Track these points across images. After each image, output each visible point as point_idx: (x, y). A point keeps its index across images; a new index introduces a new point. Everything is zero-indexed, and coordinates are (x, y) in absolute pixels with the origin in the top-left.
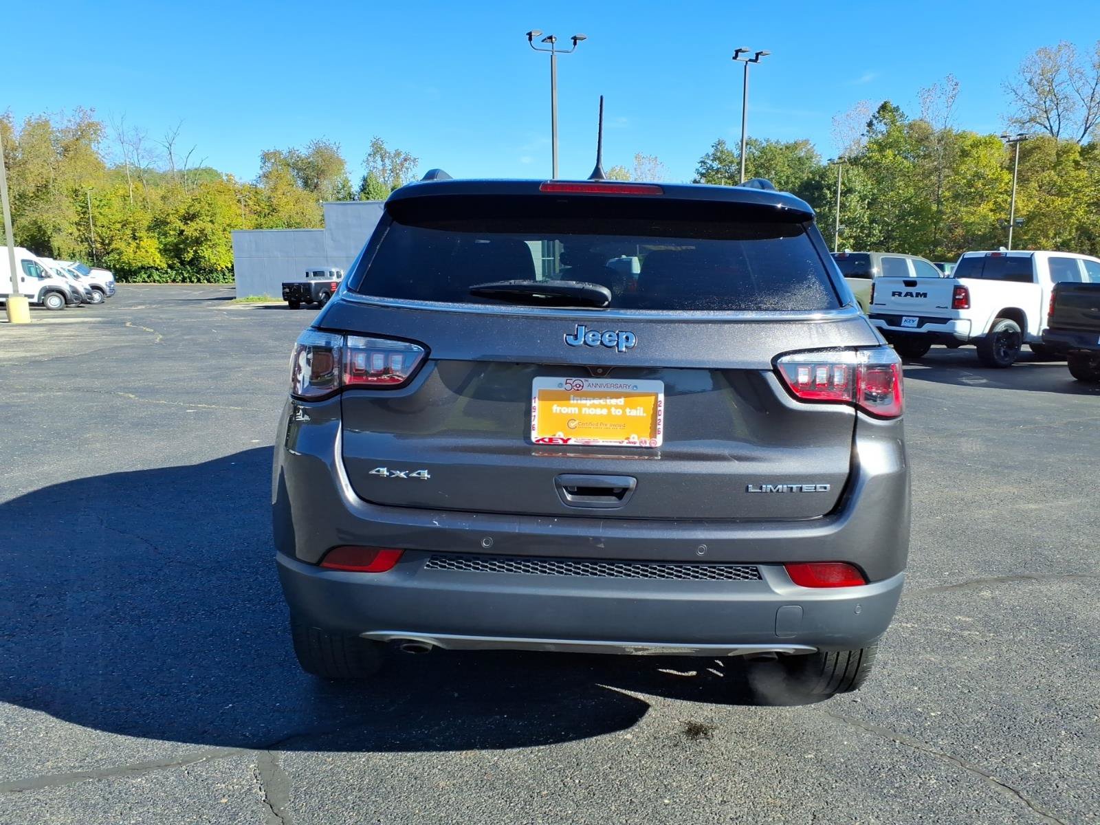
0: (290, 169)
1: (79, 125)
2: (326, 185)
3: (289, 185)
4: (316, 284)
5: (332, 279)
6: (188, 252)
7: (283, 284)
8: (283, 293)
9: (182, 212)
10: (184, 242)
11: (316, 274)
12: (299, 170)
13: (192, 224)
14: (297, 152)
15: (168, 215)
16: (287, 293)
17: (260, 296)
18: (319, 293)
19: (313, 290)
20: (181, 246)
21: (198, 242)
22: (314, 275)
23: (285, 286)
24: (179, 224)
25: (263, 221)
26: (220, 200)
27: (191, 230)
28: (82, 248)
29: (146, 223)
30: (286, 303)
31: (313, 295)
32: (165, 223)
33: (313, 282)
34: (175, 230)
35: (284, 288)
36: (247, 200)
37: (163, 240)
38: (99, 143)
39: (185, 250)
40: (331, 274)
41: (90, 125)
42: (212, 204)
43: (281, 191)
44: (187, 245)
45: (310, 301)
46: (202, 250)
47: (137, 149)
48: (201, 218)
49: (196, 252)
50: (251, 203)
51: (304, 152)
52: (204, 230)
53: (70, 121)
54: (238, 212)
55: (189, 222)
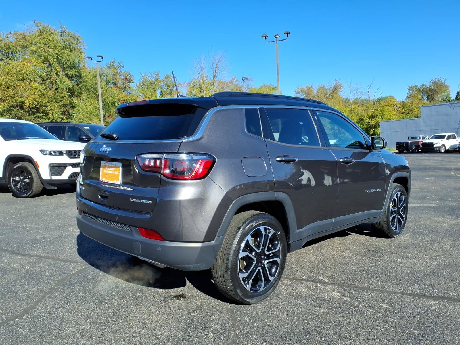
0: (421, 93)
1: (335, 86)
2: (438, 98)
3: (419, 100)
4: (411, 142)
5: (420, 140)
6: (371, 131)
7: (396, 143)
8: (396, 147)
9: (370, 115)
10: (370, 127)
11: (413, 138)
12: (425, 92)
13: (374, 120)
14: (425, 85)
15: (364, 117)
16: (398, 147)
17: (390, 148)
18: (412, 146)
19: (409, 144)
20: (369, 129)
21: (375, 127)
22: (412, 139)
23: (397, 143)
24: (368, 120)
25: (404, 116)
26: (386, 109)
27: (373, 122)
28: (331, 132)
29: (356, 120)
30: (398, 151)
31: (409, 147)
32: (363, 120)
33: (410, 141)
34: (367, 123)
35: (396, 145)
36: (399, 108)
37: (362, 127)
38: (341, 92)
39: (370, 130)
40: (420, 138)
41: (339, 85)
42: (382, 111)
43: (415, 103)
44: (371, 128)
45: (408, 150)
46: (377, 130)
47: (356, 92)
48: (377, 117)
49: (374, 131)
50: (400, 109)
51: (428, 85)
52: (378, 122)
53: (332, 85)
54: (394, 113)
55: (372, 119)
